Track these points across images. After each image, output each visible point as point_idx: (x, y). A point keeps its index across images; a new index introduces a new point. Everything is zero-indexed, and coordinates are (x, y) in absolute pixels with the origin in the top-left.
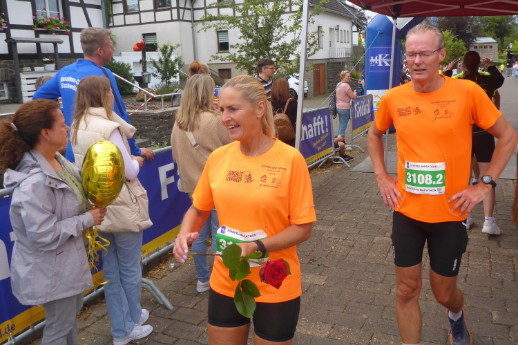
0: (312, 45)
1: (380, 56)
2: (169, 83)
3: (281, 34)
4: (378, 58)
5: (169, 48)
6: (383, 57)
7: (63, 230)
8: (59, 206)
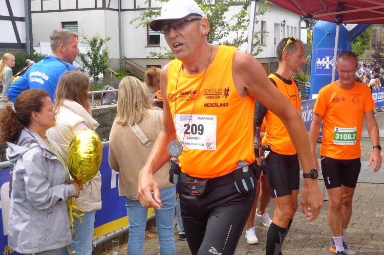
0: (255, 45)
1: (328, 58)
2: (97, 79)
3: (223, 33)
4: (325, 60)
5: (99, 41)
6: (330, 59)
7: (54, 194)
8: (51, 174)
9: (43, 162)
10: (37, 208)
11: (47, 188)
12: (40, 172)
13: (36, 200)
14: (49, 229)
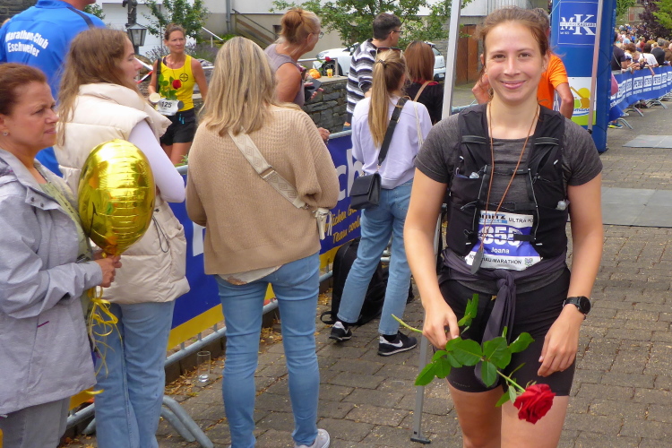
1: (578, 17)
4: (575, 21)
6: (582, 19)
7: (53, 284)
8: (45, 241)
9: (25, 217)
10: (13, 315)
11: (36, 271)
12: (19, 237)
13: (10, 299)
14: (40, 358)
